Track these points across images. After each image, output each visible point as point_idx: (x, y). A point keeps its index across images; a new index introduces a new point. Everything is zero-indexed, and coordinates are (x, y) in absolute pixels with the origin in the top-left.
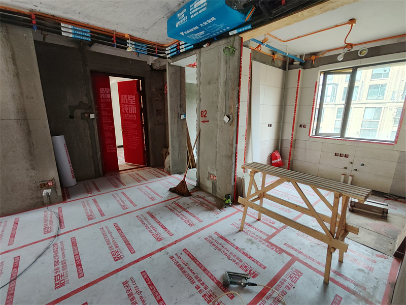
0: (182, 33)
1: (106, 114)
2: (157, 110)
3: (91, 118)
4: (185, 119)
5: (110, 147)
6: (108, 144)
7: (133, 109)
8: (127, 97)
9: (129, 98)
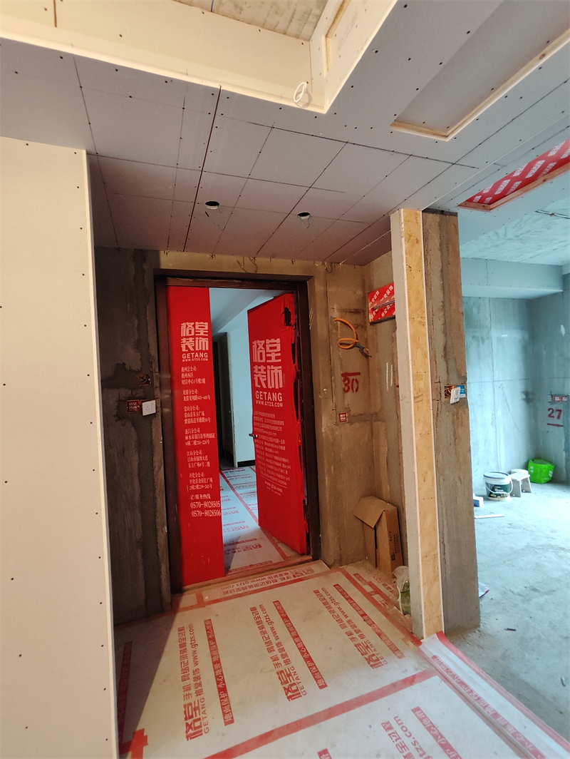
1: (195, 398)
2: (345, 376)
3: (145, 413)
4: (463, 403)
5: (202, 501)
6: (196, 492)
7: (277, 377)
8: (264, 346)
9: (268, 347)
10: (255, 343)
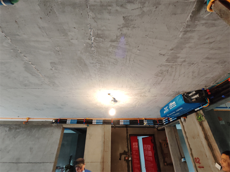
0: (168, 115)
1: (136, 157)
2: (165, 154)
4: (185, 162)
7: (150, 153)
8: (147, 146)
9: (148, 147)
10: (144, 145)
